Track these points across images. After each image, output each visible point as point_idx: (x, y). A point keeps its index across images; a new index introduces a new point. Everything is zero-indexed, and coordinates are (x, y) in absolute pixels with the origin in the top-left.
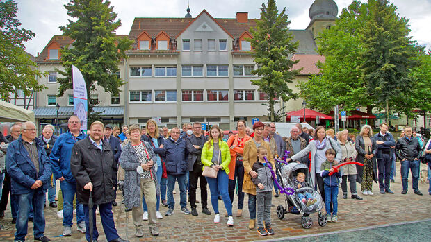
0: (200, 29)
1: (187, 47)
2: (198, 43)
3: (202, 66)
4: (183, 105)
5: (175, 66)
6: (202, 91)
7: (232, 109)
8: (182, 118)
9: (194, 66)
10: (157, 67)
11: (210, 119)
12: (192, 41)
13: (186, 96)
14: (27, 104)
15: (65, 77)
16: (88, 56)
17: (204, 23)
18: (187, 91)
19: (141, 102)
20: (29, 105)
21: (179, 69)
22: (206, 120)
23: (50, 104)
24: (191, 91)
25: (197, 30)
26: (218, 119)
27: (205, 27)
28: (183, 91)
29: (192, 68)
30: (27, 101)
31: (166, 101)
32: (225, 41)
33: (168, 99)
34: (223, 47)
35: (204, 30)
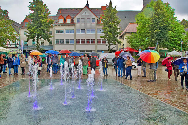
0: (84, 14)
1: (78, 21)
2: (83, 20)
3: (84, 29)
4: (76, 45)
5: (74, 29)
6: (84, 40)
7: (96, 47)
8: (76, 50)
9: (81, 29)
10: (66, 29)
11: (87, 51)
12: (81, 19)
13: (78, 41)
14: (16, 44)
15: (29, 34)
16: (37, 26)
17: (86, 11)
18: (78, 40)
19: (60, 44)
20: (17, 45)
21: (75, 30)
22: (86, 51)
23: (25, 44)
24: (80, 40)
25: (83, 14)
26: (91, 51)
27: (86, 13)
28: (77, 40)
29: (81, 30)
30: (17, 43)
31: (70, 44)
32: (94, 19)
33: (71, 43)
34: (93, 21)
35: (85, 14)
